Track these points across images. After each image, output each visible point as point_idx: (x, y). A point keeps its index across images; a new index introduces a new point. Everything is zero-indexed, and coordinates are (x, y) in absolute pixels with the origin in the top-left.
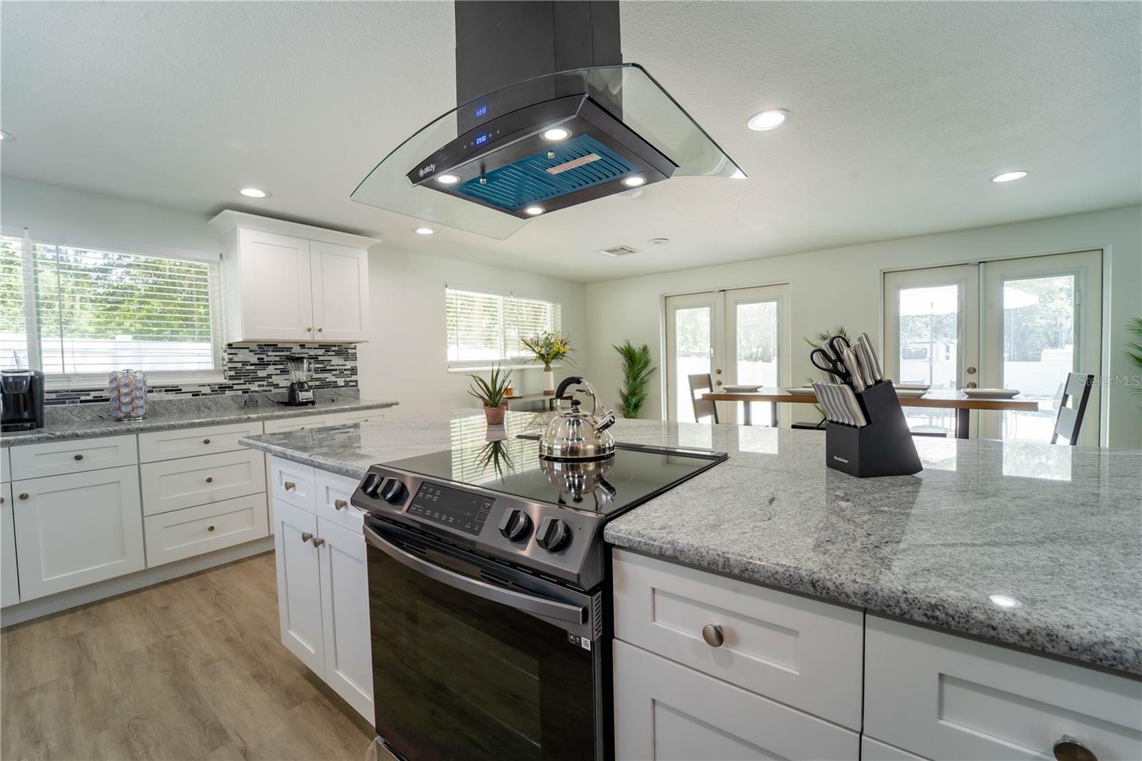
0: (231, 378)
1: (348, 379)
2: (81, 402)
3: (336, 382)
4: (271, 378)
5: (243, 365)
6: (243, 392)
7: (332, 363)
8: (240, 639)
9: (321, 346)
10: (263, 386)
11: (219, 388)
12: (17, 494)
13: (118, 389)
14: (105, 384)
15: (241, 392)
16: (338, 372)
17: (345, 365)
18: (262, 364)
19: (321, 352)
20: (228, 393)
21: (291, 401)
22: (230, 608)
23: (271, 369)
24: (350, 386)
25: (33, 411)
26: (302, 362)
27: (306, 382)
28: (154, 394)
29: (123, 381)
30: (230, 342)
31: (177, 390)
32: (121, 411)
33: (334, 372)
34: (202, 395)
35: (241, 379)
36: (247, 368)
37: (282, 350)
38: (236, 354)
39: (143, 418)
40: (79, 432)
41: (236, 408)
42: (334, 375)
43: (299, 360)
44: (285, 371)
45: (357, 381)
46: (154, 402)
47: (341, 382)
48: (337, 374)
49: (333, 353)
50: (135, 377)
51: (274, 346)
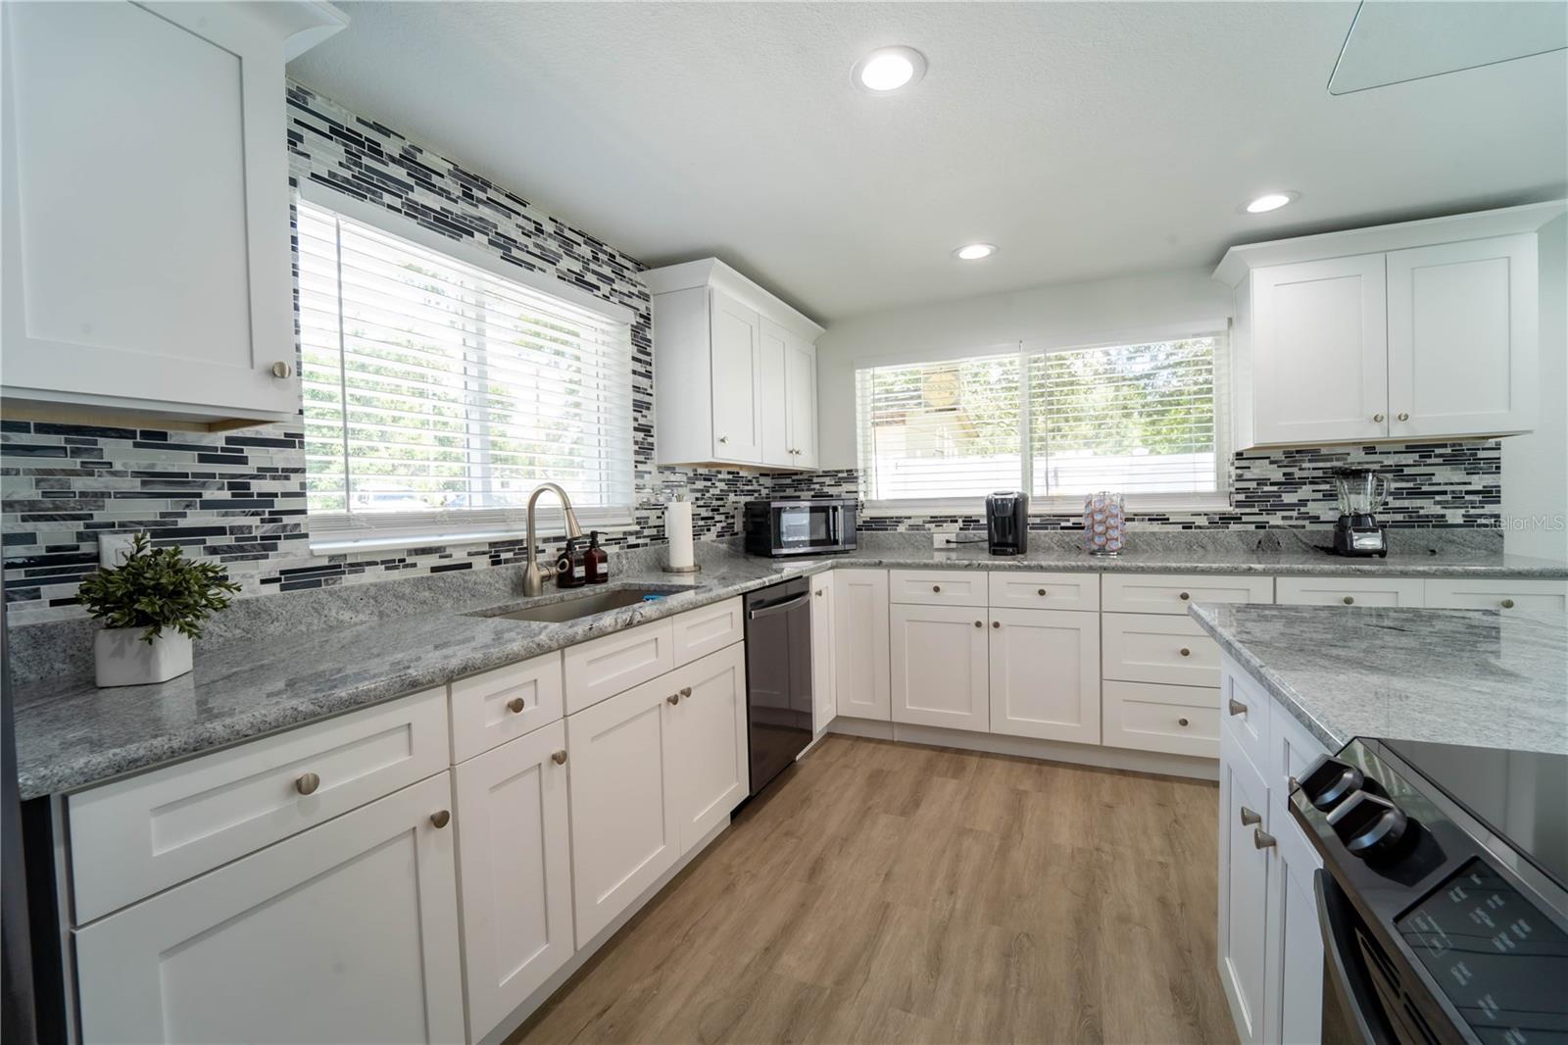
0: (1239, 504)
1: (1472, 512)
2: (1062, 528)
3: (1443, 516)
4: (1306, 505)
5: (1258, 484)
6: (1257, 527)
7: (1435, 480)
8: (1178, 910)
9: (1411, 448)
10: (1291, 518)
11: (1220, 519)
12: (992, 620)
13: (1091, 515)
14: (1080, 509)
15: (1253, 526)
16: (1449, 497)
17: (1470, 483)
18: (1290, 483)
19: (1410, 459)
20: (1233, 527)
21: (1337, 547)
22: (1183, 852)
23: (1305, 492)
24: (1479, 526)
25: (1016, 537)
26: (1366, 479)
27: (1370, 515)
28: (1136, 523)
29: (1099, 506)
30: (1240, 449)
31: (1163, 519)
32: (1095, 544)
33: (1438, 498)
34: (1196, 527)
35: (1254, 506)
36: (1266, 489)
37: (1328, 458)
38: (1249, 468)
39: (1118, 554)
40: (1044, 563)
41: (1244, 551)
42: (1439, 503)
43: (1356, 475)
44: (1331, 495)
45: (1497, 516)
46: (1134, 534)
47: (1455, 516)
48: (1447, 502)
49: (1440, 460)
50: (1112, 500)
51: (1312, 452)
